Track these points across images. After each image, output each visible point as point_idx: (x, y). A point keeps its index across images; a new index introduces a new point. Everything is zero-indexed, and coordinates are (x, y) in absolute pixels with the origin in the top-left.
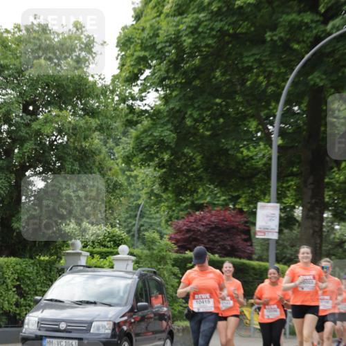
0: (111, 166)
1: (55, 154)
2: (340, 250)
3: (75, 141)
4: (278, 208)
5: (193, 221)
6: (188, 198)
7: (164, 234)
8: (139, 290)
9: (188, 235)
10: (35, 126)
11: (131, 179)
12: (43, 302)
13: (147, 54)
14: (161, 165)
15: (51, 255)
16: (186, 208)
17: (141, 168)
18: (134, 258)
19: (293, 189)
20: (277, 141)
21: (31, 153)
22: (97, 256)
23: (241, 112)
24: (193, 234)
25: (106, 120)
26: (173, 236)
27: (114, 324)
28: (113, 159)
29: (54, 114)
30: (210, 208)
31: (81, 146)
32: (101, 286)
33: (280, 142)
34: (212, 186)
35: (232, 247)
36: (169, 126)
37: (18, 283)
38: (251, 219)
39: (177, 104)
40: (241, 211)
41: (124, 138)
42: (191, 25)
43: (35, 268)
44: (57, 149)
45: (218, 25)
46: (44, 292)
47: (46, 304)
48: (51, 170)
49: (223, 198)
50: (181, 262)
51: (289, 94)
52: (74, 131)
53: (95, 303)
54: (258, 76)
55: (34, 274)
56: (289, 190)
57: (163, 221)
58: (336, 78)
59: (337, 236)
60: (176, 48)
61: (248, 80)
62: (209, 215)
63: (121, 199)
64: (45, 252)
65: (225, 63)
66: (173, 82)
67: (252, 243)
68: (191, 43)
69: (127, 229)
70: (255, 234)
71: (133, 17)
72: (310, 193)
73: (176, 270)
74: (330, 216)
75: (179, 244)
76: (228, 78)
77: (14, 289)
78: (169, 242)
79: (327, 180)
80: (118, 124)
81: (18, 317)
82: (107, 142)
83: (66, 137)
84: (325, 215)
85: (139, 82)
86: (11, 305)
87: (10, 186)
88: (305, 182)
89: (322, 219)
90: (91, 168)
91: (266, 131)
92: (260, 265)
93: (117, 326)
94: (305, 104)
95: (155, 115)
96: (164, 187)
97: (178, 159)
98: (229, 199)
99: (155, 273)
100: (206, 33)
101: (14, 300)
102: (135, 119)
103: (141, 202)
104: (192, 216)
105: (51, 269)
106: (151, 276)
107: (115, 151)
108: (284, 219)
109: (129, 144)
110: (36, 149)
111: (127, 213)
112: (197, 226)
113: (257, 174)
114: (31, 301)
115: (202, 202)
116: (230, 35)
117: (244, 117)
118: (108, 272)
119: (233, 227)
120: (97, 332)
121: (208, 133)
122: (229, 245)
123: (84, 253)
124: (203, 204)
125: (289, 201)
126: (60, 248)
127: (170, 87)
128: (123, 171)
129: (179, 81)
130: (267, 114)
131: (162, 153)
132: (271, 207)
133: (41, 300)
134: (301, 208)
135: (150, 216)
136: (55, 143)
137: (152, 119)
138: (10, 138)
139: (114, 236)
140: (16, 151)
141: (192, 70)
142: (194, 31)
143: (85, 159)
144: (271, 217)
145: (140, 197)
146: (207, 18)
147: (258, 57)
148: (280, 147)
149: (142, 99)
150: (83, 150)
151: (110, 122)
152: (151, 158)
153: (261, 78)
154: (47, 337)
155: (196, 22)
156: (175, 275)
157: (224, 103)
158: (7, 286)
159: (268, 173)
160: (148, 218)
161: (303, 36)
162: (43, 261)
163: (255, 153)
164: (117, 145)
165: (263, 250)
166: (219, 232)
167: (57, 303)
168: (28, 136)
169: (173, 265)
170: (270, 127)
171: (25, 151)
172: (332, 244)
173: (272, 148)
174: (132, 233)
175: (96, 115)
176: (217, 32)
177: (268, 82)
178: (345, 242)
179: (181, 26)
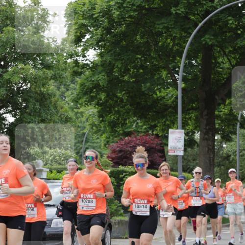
0: (63, 106)
1: (21, 97)
2: (227, 162)
3: (36, 87)
4: (183, 133)
5: (124, 144)
6: (120, 129)
7: (105, 154)
9: (120, 154)
10: (6, 76)
11: (78, 114)
14: (99, 104)
16: (119, 135)
19: (193, 119)
21: (3, 97)
22: (54, 172)
23: (156, 65)
24: (124, 154)
25: (58, 71)
26: (109, 155)
28: (64, 100)
29: (20, 67)
30: (136, 134)
31: (41, 91)
33: (183, 85)
38: (164, 141)
39: (109, 58)
40: (157, 136)
41: (72, 85)
44: (22, 93)
48: (19, 109)
49: (145, 127)
50: (116, 174)
51: (188, 50)
52: (35, 80)
53: (54, 206)
54: (167, 39)
56: (190, 120)
57: (103, 145)
58: (220, 40)
59: (225, 151)
60: (107, 18)
61: (160, 42)
62: (135, 139)
65: (143, 30)
67: (166, 158)
68: (118, 15)
69: (76, 151)
70: (168, 152)
72: (205, 122)
74: (220, 138)
75: (115, 161)
76: (145, 40)
78: (107, 160)
79: (216, 113)
80: (67, 74)
82: (60, 88)
83: (29, 84)
84: (216, 138)
85: (82, 44)
88: (201, 114)
89: (214, 140)
90: (49, 106)
91: (174, 78)
92: (172, 174)
94: (200, 59)
95: (94, 67)
96: (101, 119)
98: (149, 128)
100: (129, 7)
102: (80, 70)
103: (86, 131)
104: (122, 140)
107: (66, 95)
108: (189, 141)
109: (75, 89)
110: (7, 94)
111: (76, 139)
112: (127, 147)
113: (168, 109)
116: (146, 9)
117: (157, 69)
119: (153, 148)
120: (56, 227)
123: (45, 169)
124: (131, 131)
125: (190, 127)
127: (104, 47)
128: (72, 109)
130: (174, 66)
132: (178, 132)
134: (199, 133)
135: (93, 141)
136: (21, 89)
137: (91, 70)
142: (120, 6)
144: (178, 140)
145: (85, 128)
147: (166, 25)
148: (183, 89)
149: (84, 56)
150: (42, 94)
151: (61, 73)
152: (92, 99)
153: (169, 41)
157: (143, 58)
159: (176, 108)
160: (91, 142)
161: (197, 10)
163: (166, 94)
164: (68, 90)
165: (174, 164)
168: (1, 84)
170: (176, 75)
172: (221, 158)
173: (177, 90)
174: (80, 154)
175: (51, 68)
176: (137, 7)
177: (174, 43)
178: (230, 156)
179: (111, 2)
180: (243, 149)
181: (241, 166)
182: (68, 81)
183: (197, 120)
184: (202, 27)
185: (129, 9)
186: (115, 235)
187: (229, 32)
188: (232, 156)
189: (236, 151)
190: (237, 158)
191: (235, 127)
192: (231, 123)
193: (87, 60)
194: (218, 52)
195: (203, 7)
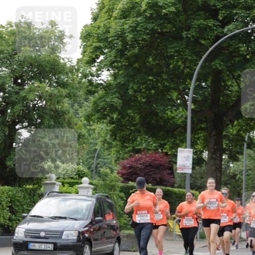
0: (77, 122)
1: (36, 113)
2: (234, 181)
3: (51, 104)
4: (192, 152)
5: (134, 160)
6: (131, 145)
7: (115, 170)
8: (97, 208)
9: (130, 171)
10: (22, 94)
11: (91, 131)
12: (28, 217)
13: (101, 45)
14: (111, 122)
15: (34, 184)
16: (129, 151)
17: (97, 124)
18: (93, 186)
19: (202, 139)
20: (191, 106)
21: (20, 113)
22: (67, 185)
23: (166, 86)
24: (134, 170)
25: (73, 90)
26: (120, 171)
27: (79, 232)
28: (78, 118)
29: (36, 85)
30: (146, 152)
31: (55, 108)
32: (70, 206)
33: (193, 107)
34: (147, 137)
35: (161, 179)
36: (117, 95)
37: (11, 204)
38: (173, 160)
39: (123, 79)
40: (166, 154)
41: (86, 103)
42: (132, 25)
43: (23, 193)
44: (38, 110)
45: (150, 26)
46: (29, 211)
47: (30, 219)
48: (34, 125)
49: (154, 145)
50: (126, 189)
51: (199, 74)
52: (50, 97)
53: (65, 218)
54: (178, 61)
55: (22, 197)
56: (199, 140)
57: (113, 161)
58: (230, 65)
59: (232, 171)
60: (121, 41)
61: (171, 64)
62: (144, 156)
63: (84, 145)
64: (30, 183)
65: (155, 52)
66: (120, 64)
67: (174, 176)
68: (132, 38)
69: (88, 166)
70: (176, 169)
71: (91, 19)
72: (213, 142)
73: (122, 194)
74: (227, 158)
75: (124, 177)
76: (157, 62)
77: (8, 209)
78: (117, 176)
79: (224, 133)
80: (81, 93)
81: (10, 228)
82: (74, 106)
83: (44, 101)
84: (223, 157)
85: (96, 64)
86: (6, 220)
87: (5, 135)
88: (210, 134)
89: (221, 160)
90: (62, 123)
91: (184, 99)
92: (180, 191)
93: (81, 234)
94: (210, 82)
95: (107, 87)
96: (114, 137)
97: (123, 117)
98: (158, 146)
99: (107, 196)
100: (142, 31)
101: (8, 216)
102: (93, 90)
103: (98, 147)
104: (133, 157)
105: (34, 195)
106: (105, 199)
107: (79, 111)
108: (196, 159)
109: (89, 107)
110: (23, 110)
111: (88, 155)
112: (137, 164)
113: (178, 129)
114: (20, 217)
115: (140, 147)
116: (158, 33)
117: (168, 89)
118: (75, 196)
119: (161, 165)
120: (67, 238)
121: (144, 100)
122: (158, 177)
123: (57, 183)
124: (140, 149)
125: (199, 147)
126: (40, 180)
127: (117, 68)
128: (85, 126)
129: (124, 64)
130: (184, 87)
131: (112, 113)
132: (189, 151)
133: (27, 216)
134: (207, 152)
135: (104, 157)
136: (37, 106)
137: (105, 90)
138: (4, 102)
139: (78, 171)
140: (9, 111)
141: (133, 56)
142: (134, 29)
143: (58, 117)
144: (187, 158)
145: (97, 144)
146: (143, 21)
147: (177, 49)
148: (193, 110)
149: (98, 76)
150: (56, 111)
151: (76, 91)
152: (104, 117)
153: (180, 63)
154: (31, 242)
155: (136, 24)
156: (121, 198)
157: (155, 79)
158: (3, 206)
159: (185, 128)
160: (102, 158)
161: (208, 35)
162: (28, 189)
163: (176, 114)
164: (81, 107)
165: (182, 181)
166: (152, 168)
167: (38, 218)
168: (17, 100)
169: (120, 191)
170: (186, 97)
171: (15, 111)
172: (228, 177)
173: (187, 111)
174: (92, 169)
175: (66, 86)
176: (150, 31)
177: (185, 66)
178: (237, 175)
179: (125, 26)
180: (249, 168)
181: (247, 185)
182: (82, 100)
183: (205, 139)
184: (212, 51)
185: (142, 33)
186: (124, 247)
187: (238, 57)
188: (238, 176)
189: (242, 171)
190: (244, 177)
191: (242, 148)
192: (238, 143)
193: (101, 80)
194: (227, 75)
195: (214, 33)
